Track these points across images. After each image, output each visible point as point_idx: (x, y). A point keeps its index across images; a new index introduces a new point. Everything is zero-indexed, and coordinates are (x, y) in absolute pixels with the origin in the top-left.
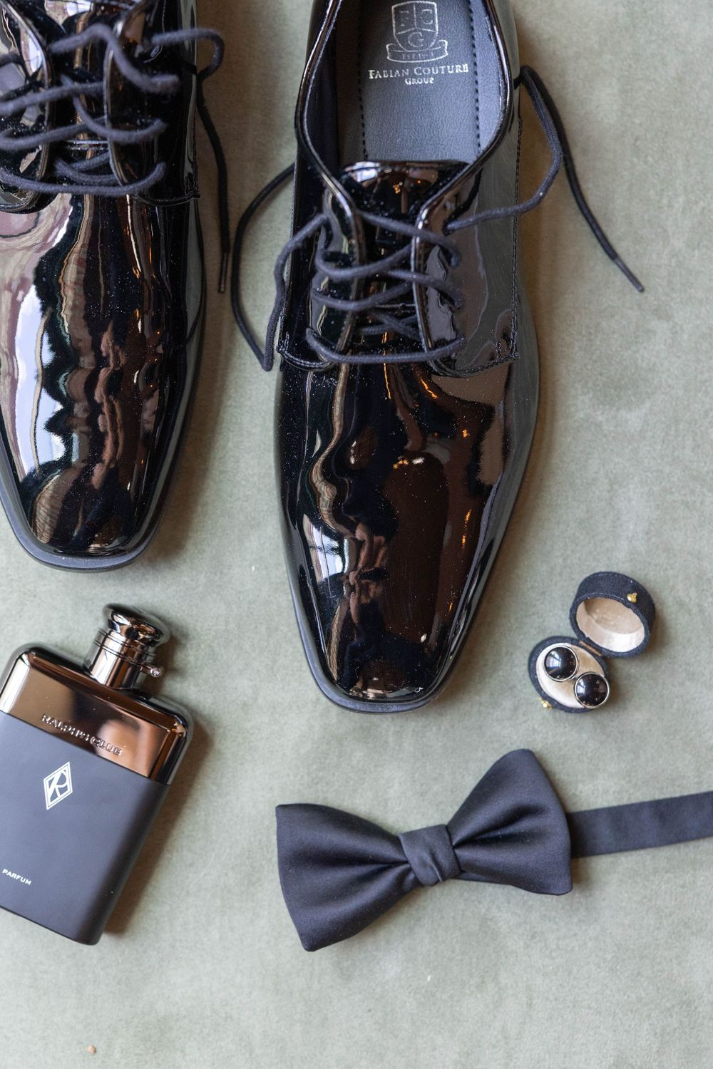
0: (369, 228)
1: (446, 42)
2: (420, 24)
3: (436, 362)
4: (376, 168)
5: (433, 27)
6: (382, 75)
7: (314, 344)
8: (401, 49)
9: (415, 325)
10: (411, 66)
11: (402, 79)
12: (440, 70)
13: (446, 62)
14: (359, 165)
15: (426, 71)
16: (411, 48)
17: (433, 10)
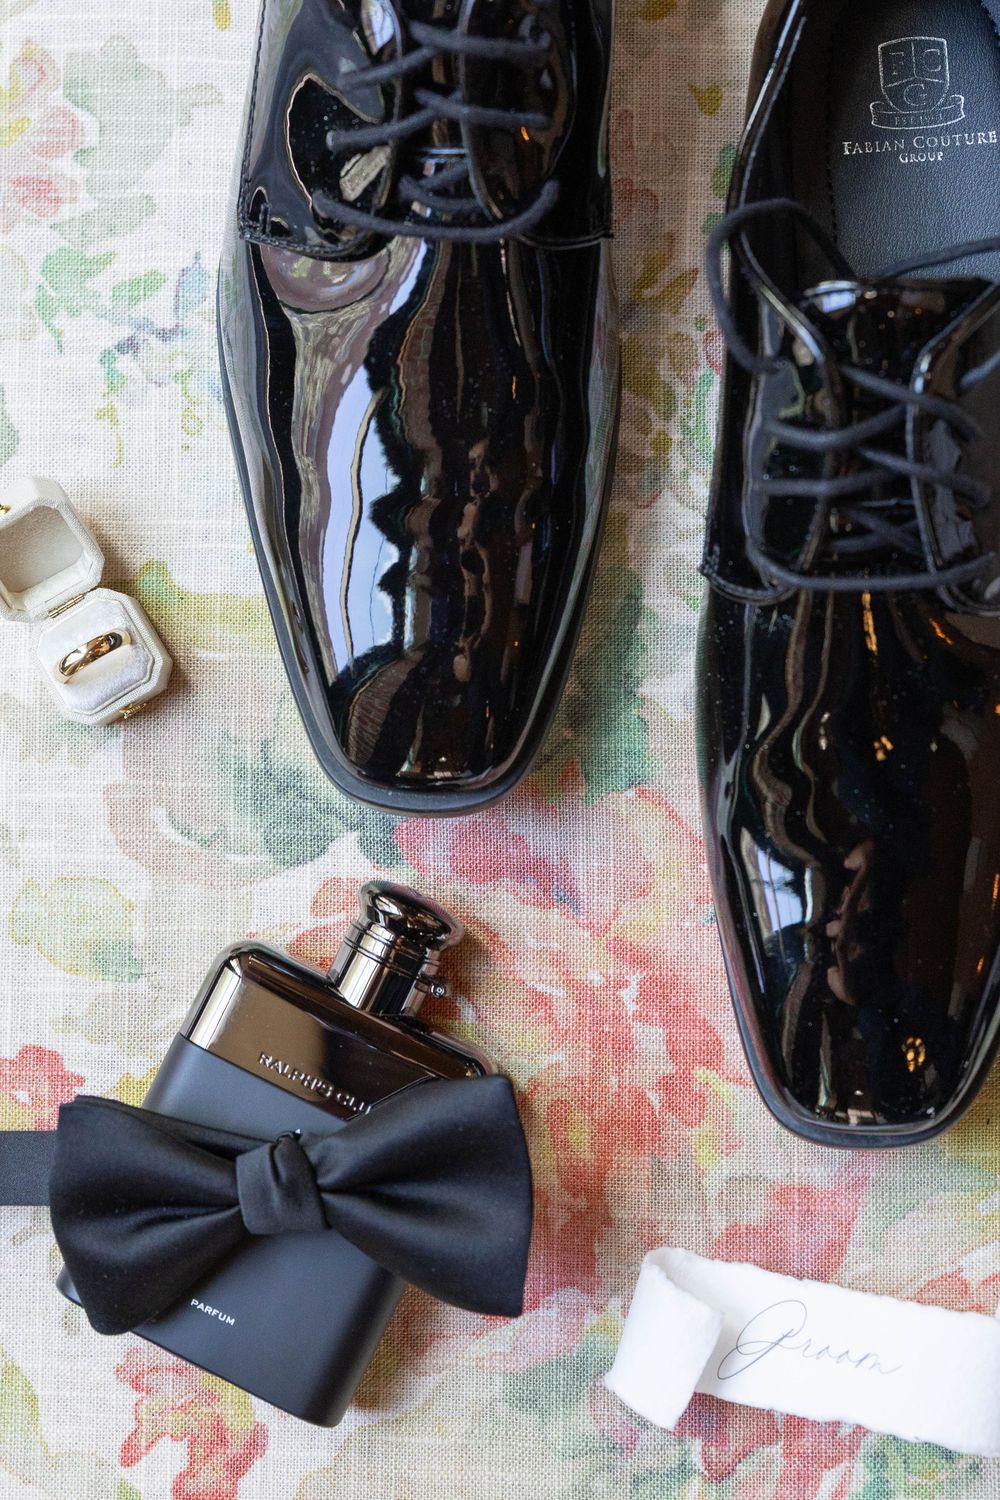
0: (848, 385)
1: (963, 99)
2: (920, 72)
3: (950, 592)
4: (851, 290)
5: (942, 75)
6: (863, 149)
7: (759, 561)
8: (892, 109)
9: (916, 534)
10: (909, 135)
11: (894, 155)
12: (953, 140)
13: (962, 128)
14: (824, 286)
15: (932, 142)
16: (908, 108)
17: (942, 50)
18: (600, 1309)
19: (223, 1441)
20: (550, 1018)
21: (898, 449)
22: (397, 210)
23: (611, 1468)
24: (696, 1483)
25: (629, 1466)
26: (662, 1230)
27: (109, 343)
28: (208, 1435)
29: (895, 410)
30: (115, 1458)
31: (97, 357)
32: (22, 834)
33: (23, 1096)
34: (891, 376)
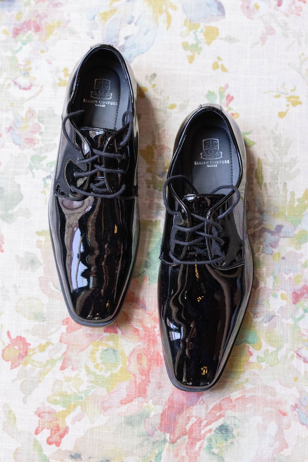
0: (193, 218)
1: (222, 153)
2: (212, 147)
3: (214, 264)
4: (194, 196)
5: (217, 147)
6: (199, 163)
7: (172, 257)
8: (206, 155)
9: (207, 251)
10: (209, 161)
11: (206, 165)
12: (219, 162)
13: (221, 159)
14: (189, 195)
15: (214, 162)
16: (209, 154)
17: (217, 142)
18: (147, 402)
19: (59, 430)
20: (138, 334)
21: (203, 231)
22: (89, 190)
23: (148, 440)
24: (167, 444)
25: (152, 439)
26: (162, 385)
27: (45, 176)
28: (55, 428)
29: (203, 223)
30: (33, 433)
31: (42, 179)
32: (20, 287)
33: (16, 347)
34: (202, 216)
